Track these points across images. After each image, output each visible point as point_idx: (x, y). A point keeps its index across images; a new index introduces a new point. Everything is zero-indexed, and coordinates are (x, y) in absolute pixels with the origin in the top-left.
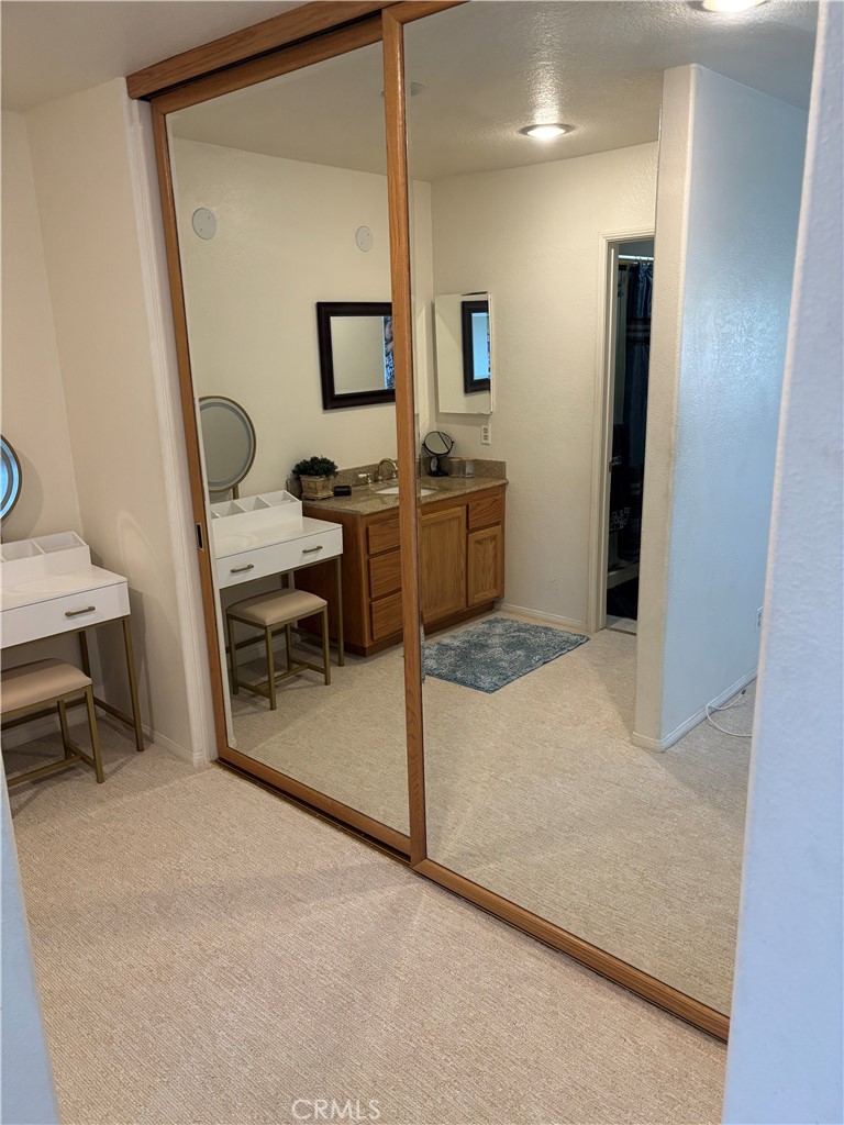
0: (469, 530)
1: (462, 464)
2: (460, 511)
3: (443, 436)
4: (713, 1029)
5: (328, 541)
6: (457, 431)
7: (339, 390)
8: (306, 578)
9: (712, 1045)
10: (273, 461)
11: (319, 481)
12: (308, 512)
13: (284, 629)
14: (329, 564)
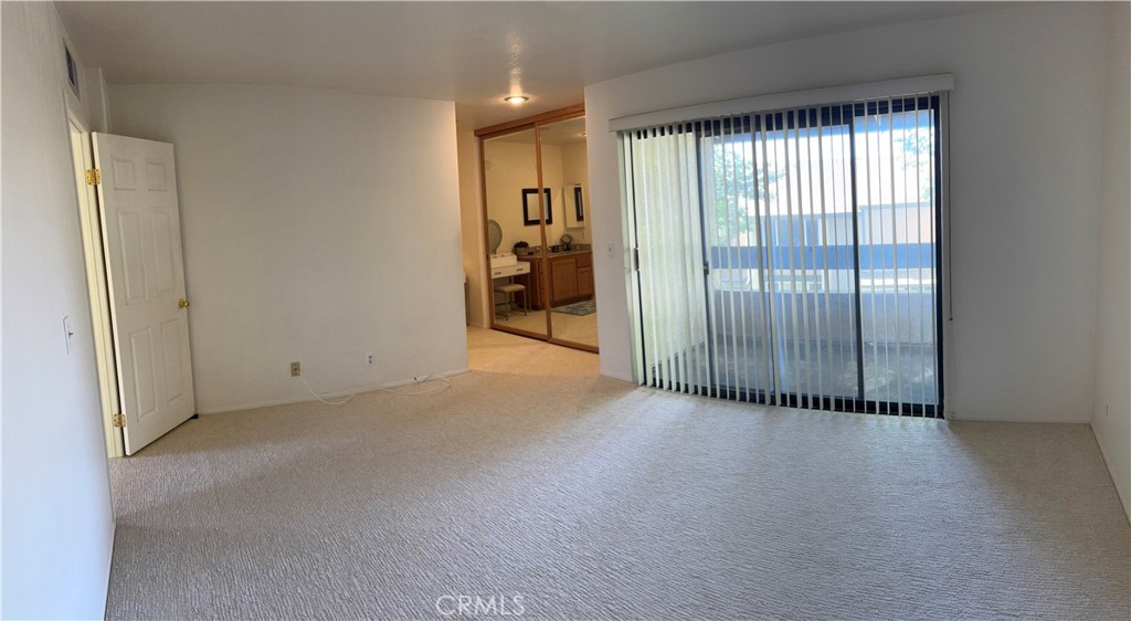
0: (578, 267)
1: (575, 245)
2: (574, 260)
3: (568, 236)
4: (595, 351)
5: (526, 268)
6: (572, 234)
7: (530, 219)
8: (517, 279)
9: (595, 355)
10: (507, 242)
11: (523, 249)
12: (518, 260)
13: (511, 293)
14: (525, 276)
